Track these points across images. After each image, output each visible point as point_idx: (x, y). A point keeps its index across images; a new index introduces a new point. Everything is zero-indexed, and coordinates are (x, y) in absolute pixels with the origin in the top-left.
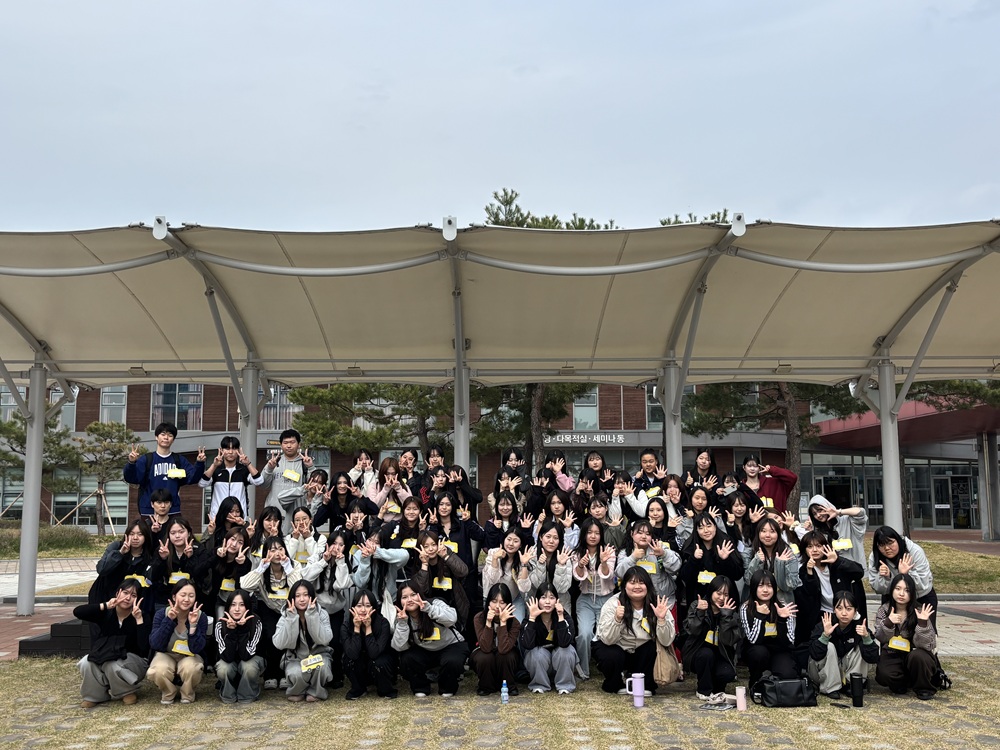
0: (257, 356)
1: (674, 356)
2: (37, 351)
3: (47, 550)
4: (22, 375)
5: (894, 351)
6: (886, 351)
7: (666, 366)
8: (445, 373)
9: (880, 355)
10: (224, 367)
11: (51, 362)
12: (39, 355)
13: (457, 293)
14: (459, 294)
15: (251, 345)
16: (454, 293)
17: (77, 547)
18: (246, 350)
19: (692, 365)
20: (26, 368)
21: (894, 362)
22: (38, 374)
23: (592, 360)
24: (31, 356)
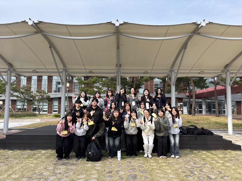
0: (66, 68)
1: (173, 69)
2: (9, 66)
3: (26, 117)
4: (5, 72)
5: (230, 68)
6: (228, 68)
7: (171, 71)
8: (114, 73)
9: (226, 69)
10: (56, 70)
11: (13, 69)
12: (9, 67)
13: (118, 48)
14: (119, 48)
15: (64, 65)
16: (117, 48)
17: (33, 116)
18: (63, 66)
19: (180, 71)
20: (6, 70)
21: (230, 71)
22: (9, 72)
23: (152, 70)
24: (7, 67)
